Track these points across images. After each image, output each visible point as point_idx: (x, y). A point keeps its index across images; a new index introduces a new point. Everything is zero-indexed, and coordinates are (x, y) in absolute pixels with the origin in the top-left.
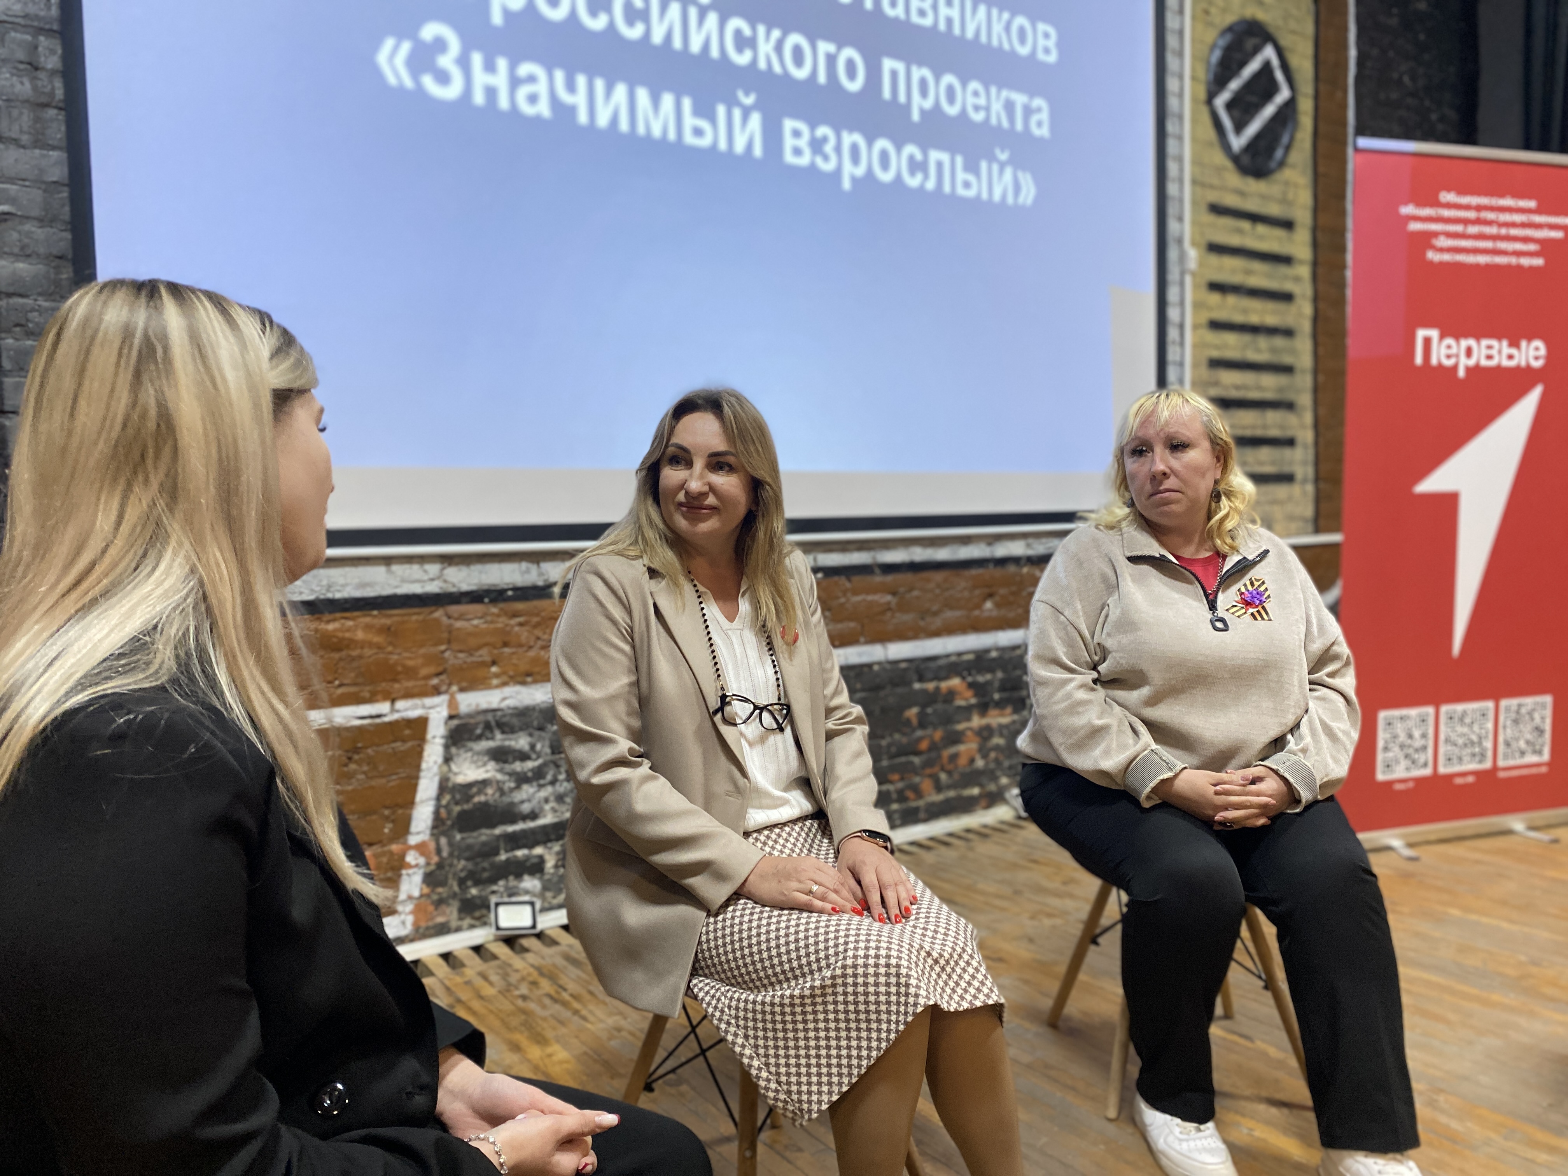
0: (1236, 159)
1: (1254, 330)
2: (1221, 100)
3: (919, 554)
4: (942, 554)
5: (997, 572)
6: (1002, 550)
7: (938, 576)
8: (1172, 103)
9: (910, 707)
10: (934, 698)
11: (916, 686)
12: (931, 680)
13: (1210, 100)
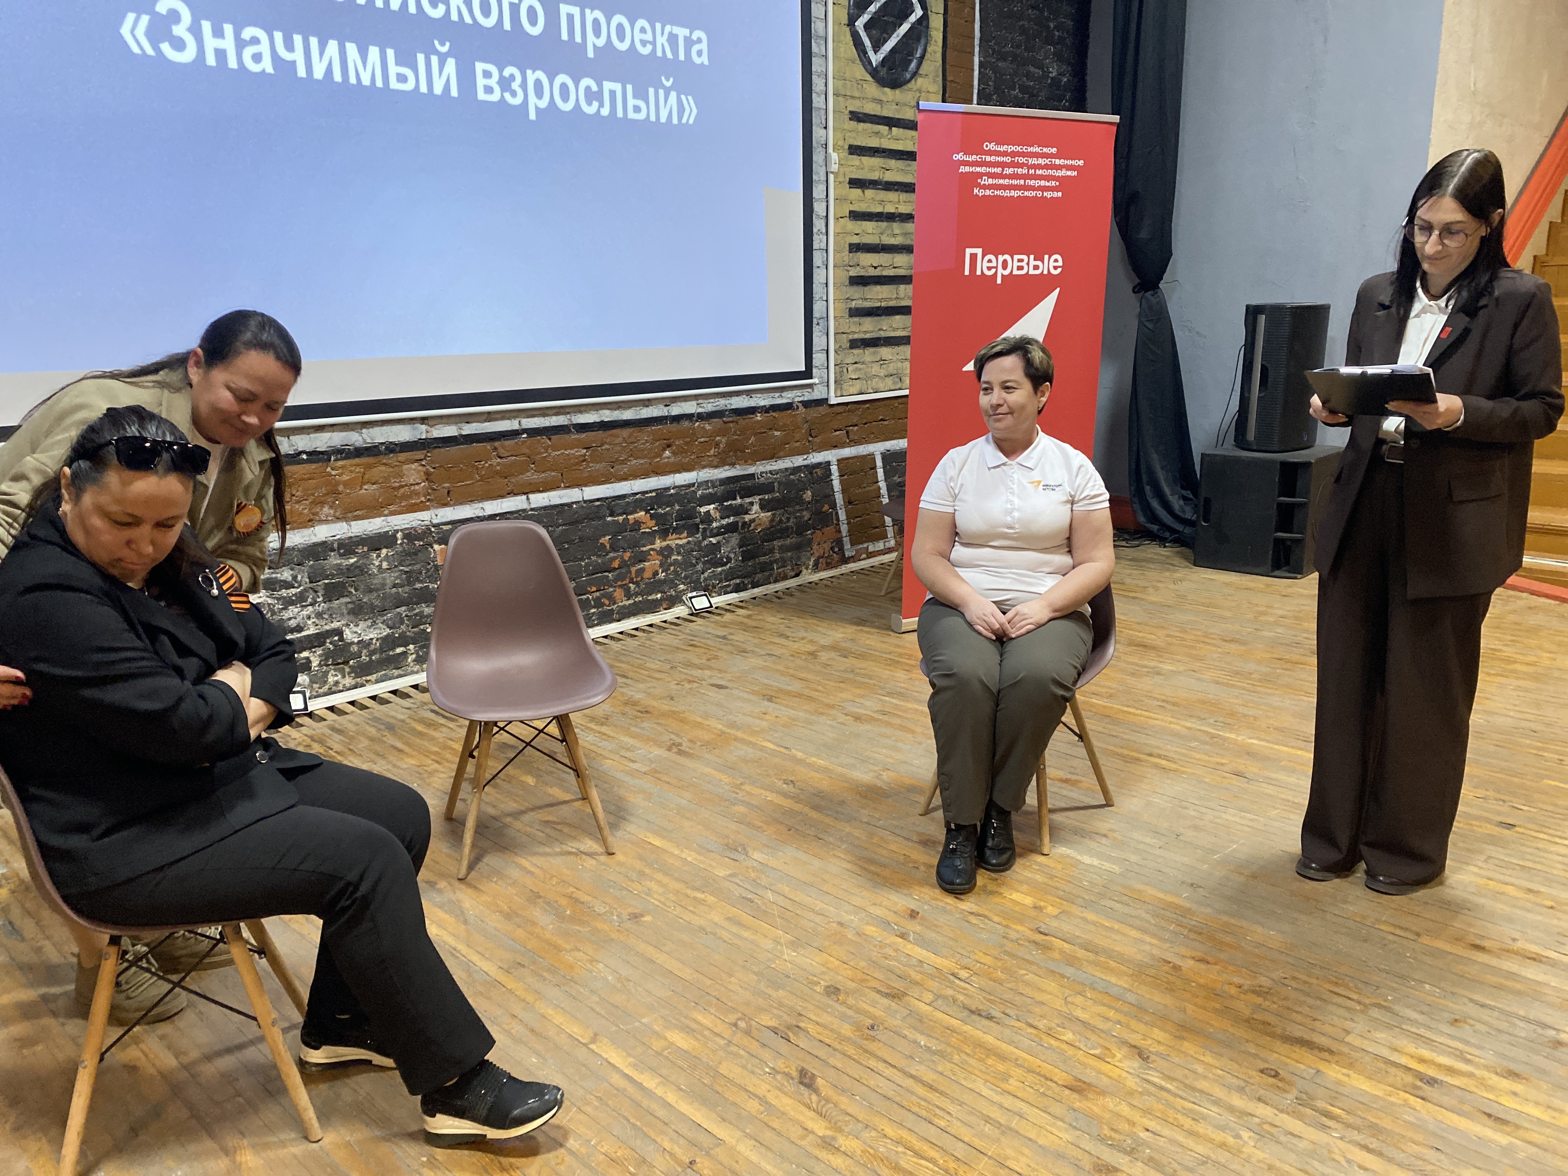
0: (874, 73)
2: (860, 23)
3: (608, 415)
4: (628, 414)
5: (674, 427)
6: (676, 410)
7: (625, 433)
8: (817, 27)
9: (604, 536)
10: (622, 528)
11: (609, 519)
12: (621, 515)
13: (851, 23)
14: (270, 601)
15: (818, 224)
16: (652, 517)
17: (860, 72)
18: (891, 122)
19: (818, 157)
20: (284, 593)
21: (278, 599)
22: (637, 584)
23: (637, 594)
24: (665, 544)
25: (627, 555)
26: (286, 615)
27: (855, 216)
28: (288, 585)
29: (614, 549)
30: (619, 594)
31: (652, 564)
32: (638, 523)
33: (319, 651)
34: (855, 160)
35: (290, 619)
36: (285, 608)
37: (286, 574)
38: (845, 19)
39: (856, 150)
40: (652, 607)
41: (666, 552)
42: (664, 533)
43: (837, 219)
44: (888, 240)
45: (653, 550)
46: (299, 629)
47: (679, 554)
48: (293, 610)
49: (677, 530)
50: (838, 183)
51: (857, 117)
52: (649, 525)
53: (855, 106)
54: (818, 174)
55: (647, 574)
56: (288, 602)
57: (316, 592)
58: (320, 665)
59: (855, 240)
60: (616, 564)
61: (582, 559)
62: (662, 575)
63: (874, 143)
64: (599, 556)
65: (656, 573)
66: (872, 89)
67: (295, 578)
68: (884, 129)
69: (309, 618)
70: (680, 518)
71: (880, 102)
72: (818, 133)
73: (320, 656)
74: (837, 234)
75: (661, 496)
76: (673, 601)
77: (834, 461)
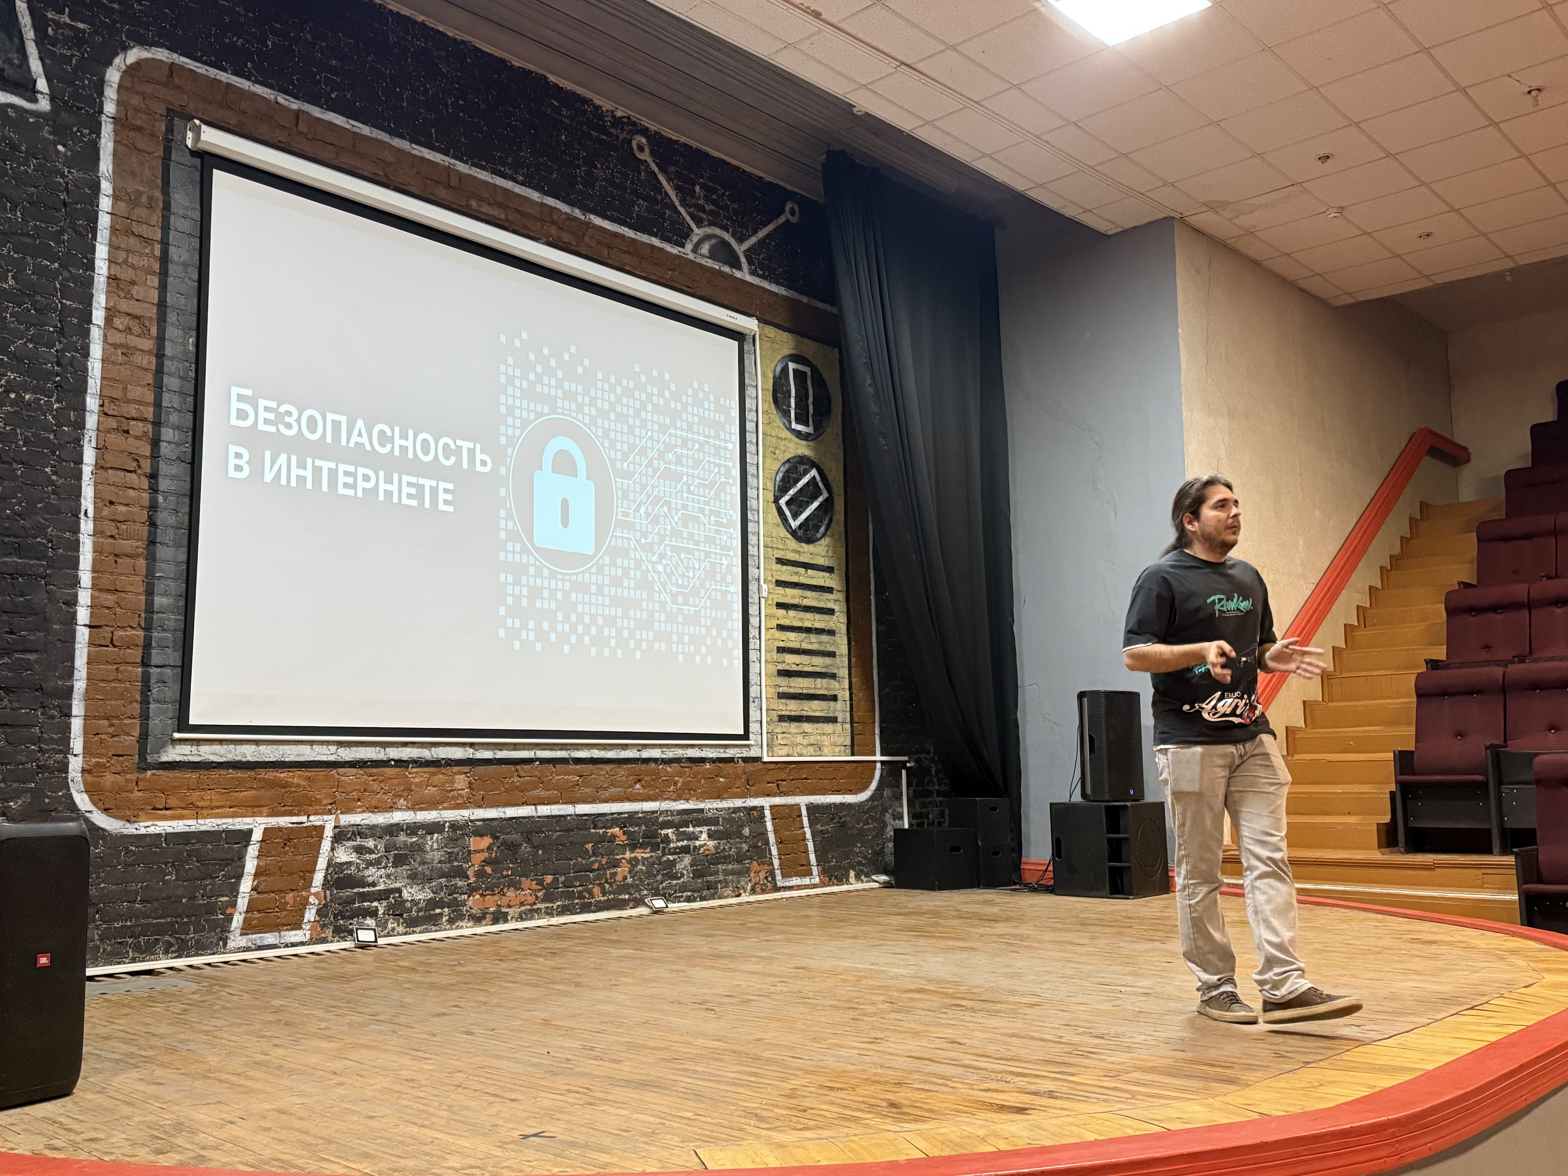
0: (794, 533)
1: (808, 630)
2: (782, 502)
3: (596, 754)
4: (611, 754)
5: (644, 767)
6: (646, 754)
7: (608, 767)
8: (752, 503)
9: (588, 843)
10: (603, 838)
11: (593, 831)
12: (601, 828)
13: (776, 501)
14: (358, 861)
15: (753, 632)
16: (625, 833)
17: (784, 533)
18: (806, 566)
19: (753, 587)
20: (368, 857)
21: (363, 861)
22: (610, 884)
23: (610, 893)
24: (633, 855)
25: (604, 861)
26: (367, 873)
27: (781, 628)
28: (371, 851)
29: (594, 854)
30: (597, 890)
31: (622, 871)
32: (614, 836)
33: (385, 903)
34: (781, 590)
35: (369, 876)
36: (367, 868)
37: (370, 843)
38: (772, 498)
39: (780, 583)
40: (621, 905)
41: (634, 862)
42: (633, 847)
43: (767, 629)
44: (805, 646)
45: (623, 858)
46: (374, 884)
47: (643, 864)
48: (372, 870)
49: (642, 846)
50: (768, 606)
51: (781, 561)
52: (622, 839)
53: (780, 554)
54: (753, 598)
55: (619, 878)
56: (370, 864)
57: (388, 859)
58: (384, 914)
59: (782, 644)
60: (596, 866)
61: (571, 859)
62: (630, 880)
63: (795, 579)
64: (584, 858)
65: (625, 878)
66: (792, 544)
67: (376, 847)
68: (802, 570)
69: (381, 877)
70: (645, 836)
71: (799, 552)
72: (752, 571)
73: (385, 907)
74: (767, 640)
75: (632, 818)
76: (639, 902)
77: (767, 806)
